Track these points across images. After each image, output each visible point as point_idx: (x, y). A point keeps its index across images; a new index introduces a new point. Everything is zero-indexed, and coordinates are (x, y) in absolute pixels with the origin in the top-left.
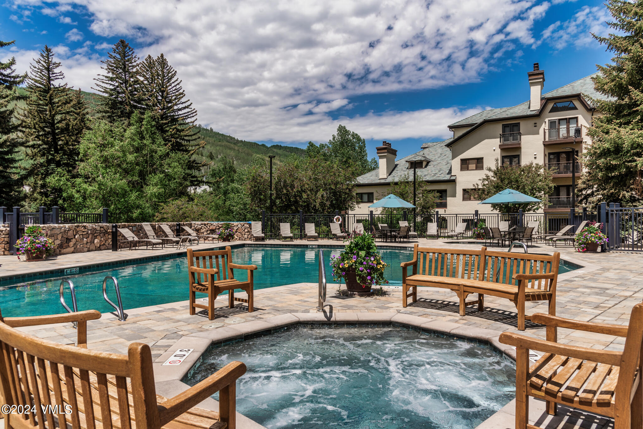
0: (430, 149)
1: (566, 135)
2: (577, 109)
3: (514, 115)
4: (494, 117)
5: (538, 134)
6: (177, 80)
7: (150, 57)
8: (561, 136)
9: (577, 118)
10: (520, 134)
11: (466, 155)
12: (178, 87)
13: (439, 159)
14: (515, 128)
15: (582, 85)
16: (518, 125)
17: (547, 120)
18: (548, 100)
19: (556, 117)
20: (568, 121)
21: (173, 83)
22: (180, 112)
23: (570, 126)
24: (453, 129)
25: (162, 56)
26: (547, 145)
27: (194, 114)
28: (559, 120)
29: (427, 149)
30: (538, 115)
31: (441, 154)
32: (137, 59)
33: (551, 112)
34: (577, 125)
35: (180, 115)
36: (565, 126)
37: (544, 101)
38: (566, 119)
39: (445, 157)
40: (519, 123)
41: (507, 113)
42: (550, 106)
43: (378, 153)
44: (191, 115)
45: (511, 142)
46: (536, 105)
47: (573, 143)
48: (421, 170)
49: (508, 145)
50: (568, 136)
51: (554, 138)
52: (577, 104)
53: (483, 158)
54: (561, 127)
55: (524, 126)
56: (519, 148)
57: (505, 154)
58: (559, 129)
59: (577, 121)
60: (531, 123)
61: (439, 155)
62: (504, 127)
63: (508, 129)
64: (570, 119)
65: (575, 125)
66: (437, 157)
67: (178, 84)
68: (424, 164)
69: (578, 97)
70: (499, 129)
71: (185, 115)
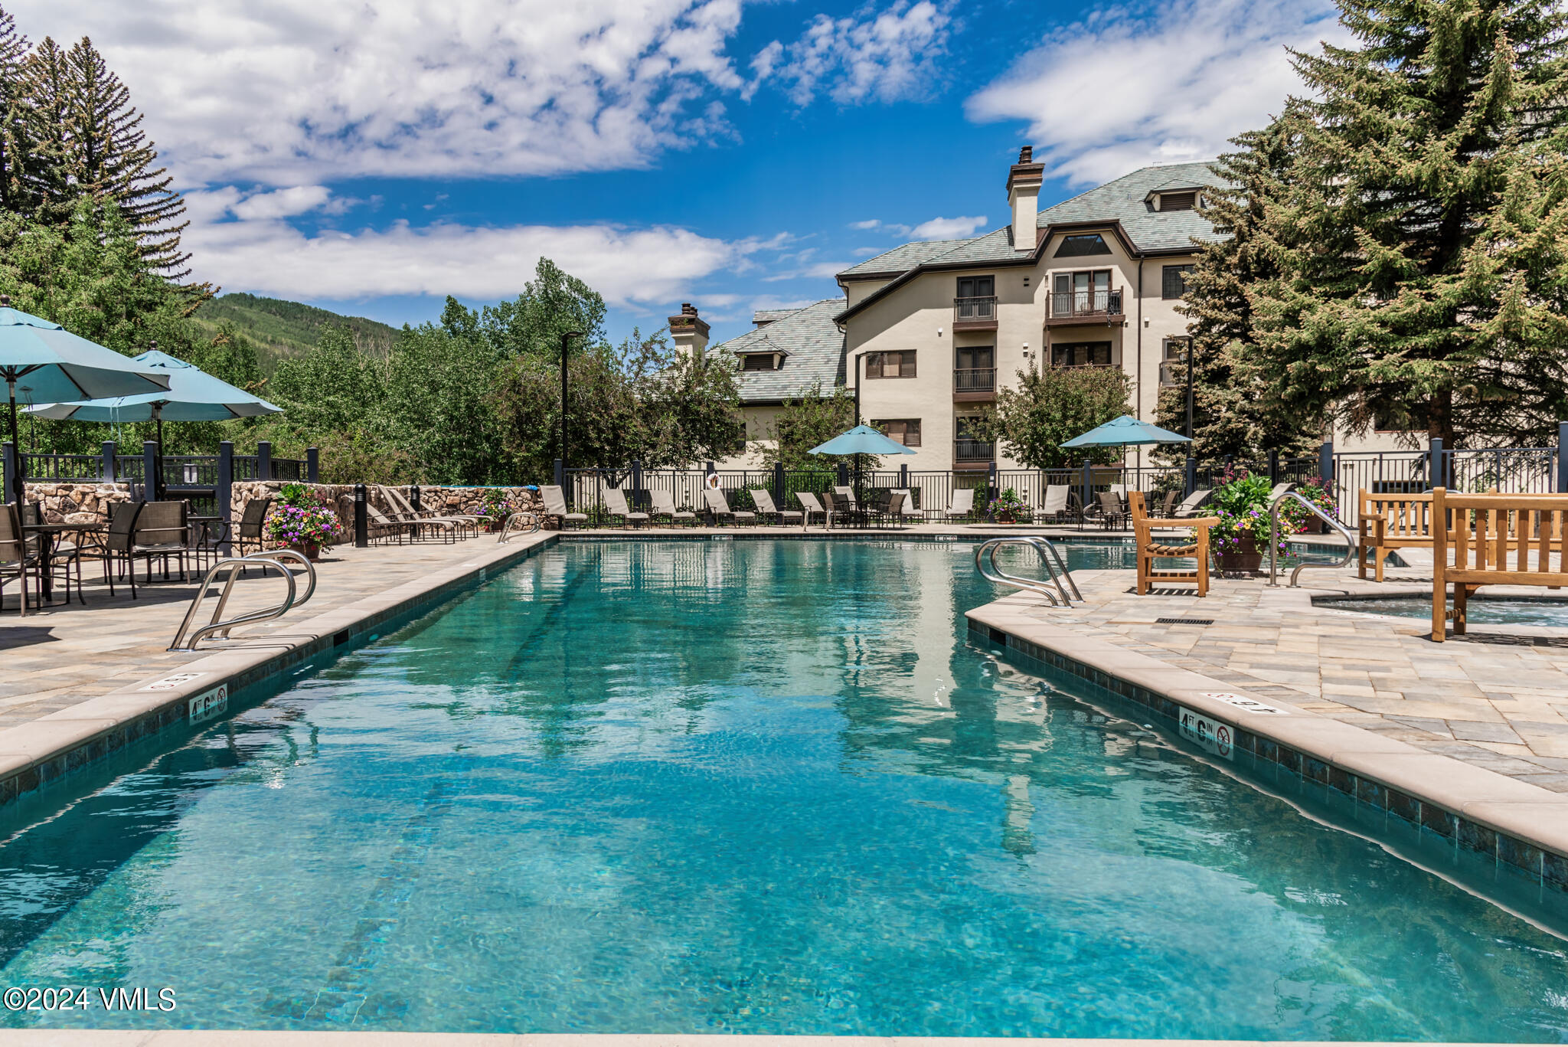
0: (779, 326)
1: (1087, 307)
2: (1110, 252)
3: (981, 258)
4: (941, 261)
5: (1031, 301)
6: (131, 113)
7: (50, 43)
8: (1078, 308)
9: (1109, 272)
10: (994, 300)
11: (878, 343)
12: (132, 131)
13: (806, 350)
14: (985, 288)
15: (1106, 199)
16: (990, 280)
17: (1049, 273)
18: (1054, 229)
19: (1069, 266)
20: (1092, 277)
21: (121, 119)
22: (137, 201)
23: (1097, 288)
24: (846, 284)
25: (87, 42)
26: (1050, 328)
27: (176, 209)
28: (1075, 274)
29: (771, 326)
30: (1031, 263)
31: (808, 339)
32: (24, 46)
33: (1057, 255)
34: (1110, 287)
35: (138, 207)
36: (1086, 289)
37: (1045, 233)
38: (1088, 272)
39: (819, 345)
40: (993, 277)
41: (966, 252)
42: (1057, 242)
43: (673, 332)
44: (169, 211)
45: (975, 317)
46: (1027, 240)
47: (1104, 324)
48: (771, 373)
49: (971, 324)
50: (1091, 312)
51: (1065, 314)
52: (1109, 240)
53: (914, 351)
54: (1077, 289)
55: (1002, 282)
56: (992, 333)
57: (962, 344)
58: (1074, 294)
59: (1110, 279)
60: (1016, 277)
61: (803, 340)
62: (962, 282)
63: (968, 289)
64: (1096, 272)
65: (1106, 288)
66: (799, 345)
67: (133, 124)
68: (776, 360)
69: (1113, 226)
70: (949, 285)
71: (152, 209)
